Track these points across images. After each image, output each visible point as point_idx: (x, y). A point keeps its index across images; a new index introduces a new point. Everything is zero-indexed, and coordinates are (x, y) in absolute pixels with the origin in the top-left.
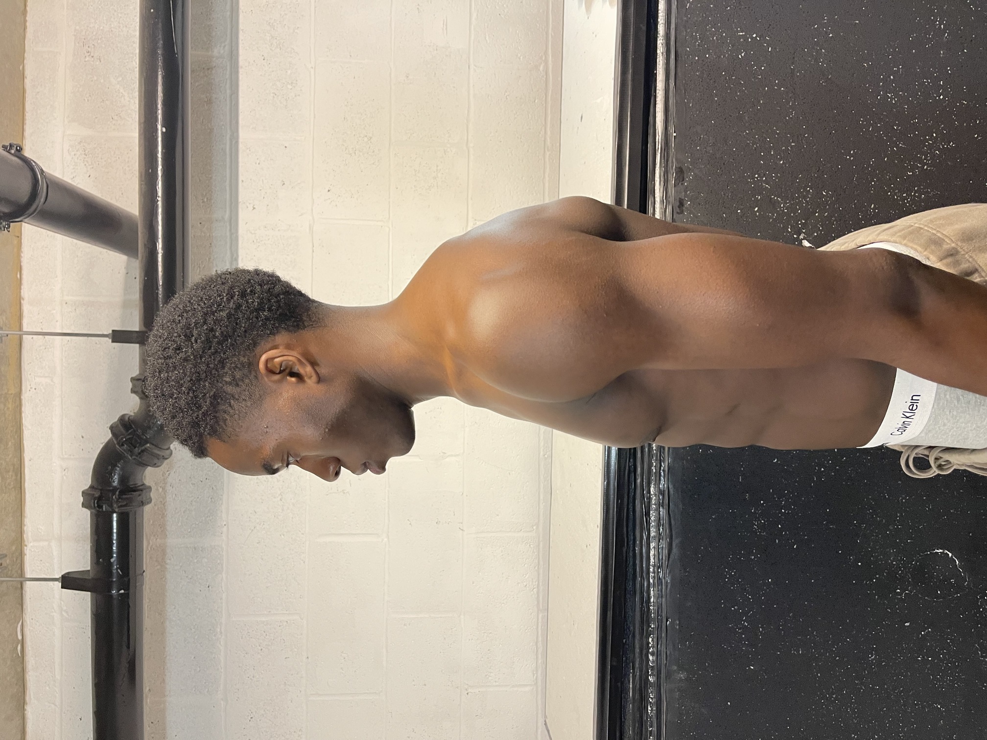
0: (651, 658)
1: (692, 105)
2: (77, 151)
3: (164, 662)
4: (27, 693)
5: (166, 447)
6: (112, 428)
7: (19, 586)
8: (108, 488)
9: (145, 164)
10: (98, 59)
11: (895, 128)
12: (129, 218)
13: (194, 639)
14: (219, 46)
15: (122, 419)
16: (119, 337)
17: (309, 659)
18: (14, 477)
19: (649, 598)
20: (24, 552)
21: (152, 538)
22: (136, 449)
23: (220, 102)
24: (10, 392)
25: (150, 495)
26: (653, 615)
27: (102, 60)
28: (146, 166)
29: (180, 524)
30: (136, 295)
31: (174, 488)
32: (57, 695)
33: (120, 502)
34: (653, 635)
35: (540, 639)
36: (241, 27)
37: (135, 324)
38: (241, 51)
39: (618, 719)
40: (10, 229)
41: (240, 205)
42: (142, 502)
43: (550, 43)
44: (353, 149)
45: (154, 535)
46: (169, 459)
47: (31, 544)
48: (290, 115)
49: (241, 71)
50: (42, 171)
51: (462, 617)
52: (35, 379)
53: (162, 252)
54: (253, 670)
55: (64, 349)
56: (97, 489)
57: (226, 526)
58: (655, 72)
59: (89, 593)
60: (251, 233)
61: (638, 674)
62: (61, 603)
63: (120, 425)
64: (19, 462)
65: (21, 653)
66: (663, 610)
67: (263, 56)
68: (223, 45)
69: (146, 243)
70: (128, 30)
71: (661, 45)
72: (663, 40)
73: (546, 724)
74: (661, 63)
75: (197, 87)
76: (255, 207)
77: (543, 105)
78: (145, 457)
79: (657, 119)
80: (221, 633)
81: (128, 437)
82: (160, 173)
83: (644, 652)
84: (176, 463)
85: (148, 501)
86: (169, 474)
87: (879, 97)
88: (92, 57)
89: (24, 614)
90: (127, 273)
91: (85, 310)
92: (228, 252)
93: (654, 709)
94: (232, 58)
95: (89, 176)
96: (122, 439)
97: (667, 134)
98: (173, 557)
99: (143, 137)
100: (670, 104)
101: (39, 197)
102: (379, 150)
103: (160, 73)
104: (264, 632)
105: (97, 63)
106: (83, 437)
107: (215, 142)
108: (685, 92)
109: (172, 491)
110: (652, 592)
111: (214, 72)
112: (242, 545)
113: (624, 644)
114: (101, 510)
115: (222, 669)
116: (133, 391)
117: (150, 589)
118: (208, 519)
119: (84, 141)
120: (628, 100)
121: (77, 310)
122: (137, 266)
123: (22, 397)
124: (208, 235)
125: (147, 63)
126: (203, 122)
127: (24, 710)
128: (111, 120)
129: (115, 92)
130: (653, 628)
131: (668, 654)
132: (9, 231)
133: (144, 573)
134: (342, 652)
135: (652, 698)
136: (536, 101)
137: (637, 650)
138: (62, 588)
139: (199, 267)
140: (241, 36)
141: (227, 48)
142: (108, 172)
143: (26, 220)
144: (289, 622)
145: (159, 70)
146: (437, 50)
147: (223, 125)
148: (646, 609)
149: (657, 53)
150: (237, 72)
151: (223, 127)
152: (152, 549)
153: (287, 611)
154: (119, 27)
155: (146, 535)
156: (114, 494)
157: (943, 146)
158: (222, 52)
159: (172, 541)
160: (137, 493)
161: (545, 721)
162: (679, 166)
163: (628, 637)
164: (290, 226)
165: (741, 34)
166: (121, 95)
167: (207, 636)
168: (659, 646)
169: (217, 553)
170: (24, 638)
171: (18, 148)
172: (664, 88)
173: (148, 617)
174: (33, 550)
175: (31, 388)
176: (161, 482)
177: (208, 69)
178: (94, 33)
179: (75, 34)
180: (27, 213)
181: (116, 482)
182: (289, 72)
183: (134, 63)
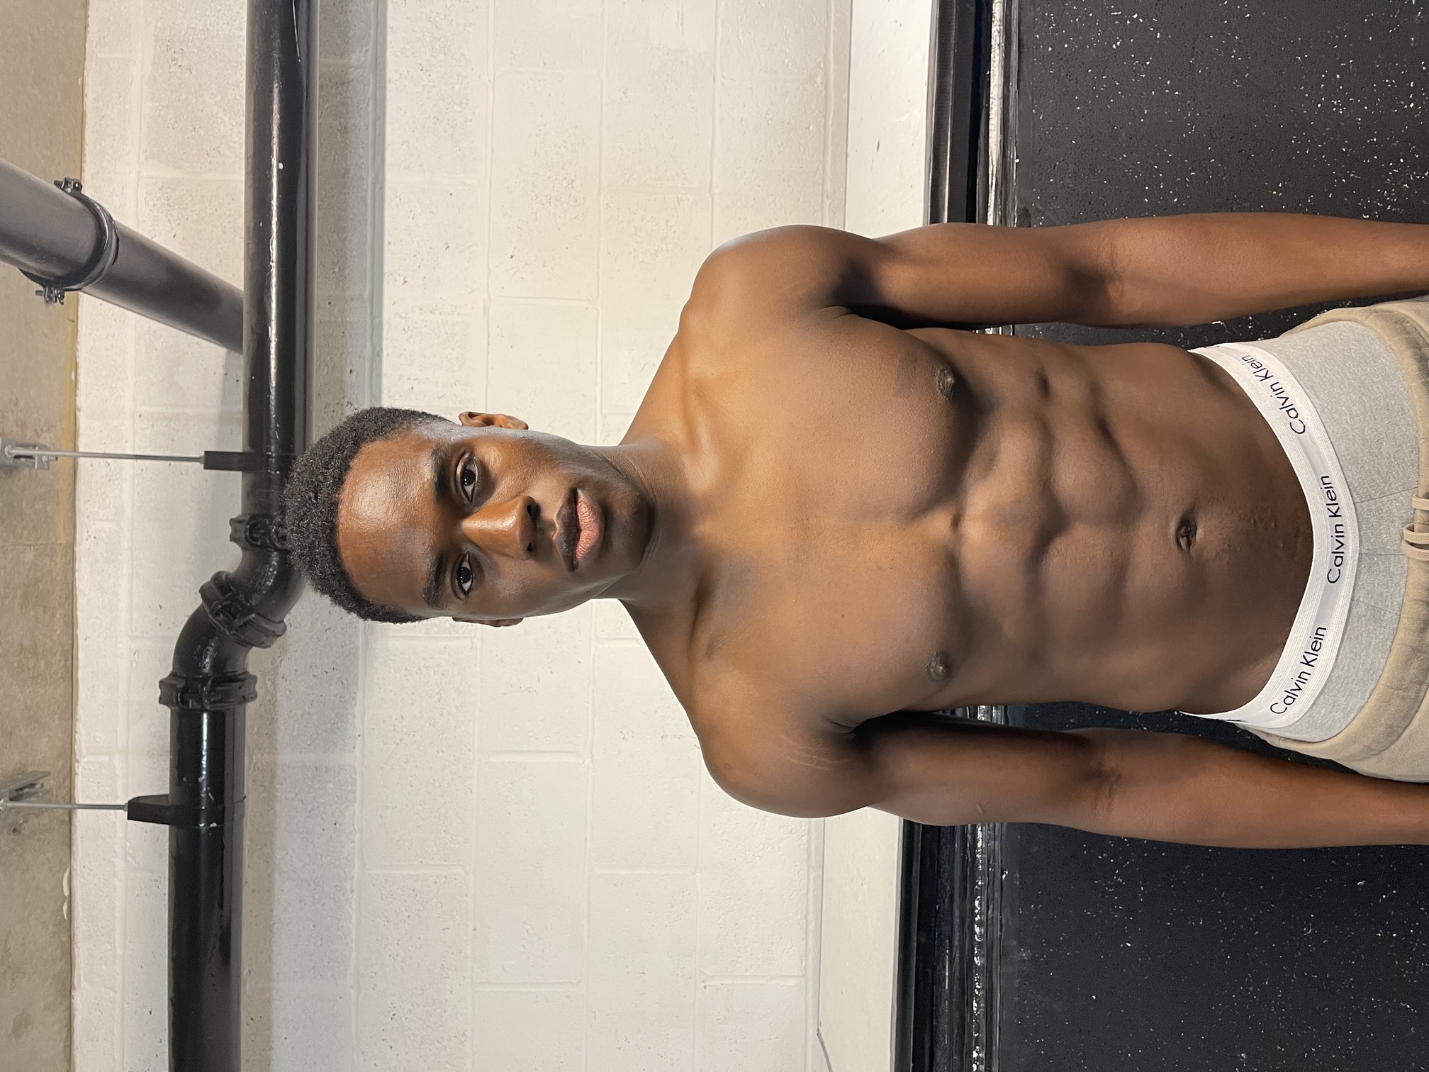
0: (977, 930)
1: (1043, 118)
2: (158, 200)
3: (271, 931)
4: (76, 974)
5: (278, 619)
6: (203, 591)
7: (67, 819)
8: (197, 676)
9: (254, 216)
10: (187, 69)
11: (1344, 150)
12: (231, 293)
13: (314, 899)
14: (358, 51)
15: (217, 578)
16: (214, 461)
17: (477, 931)
18: (62, 663)
19: (975, 841)
20: (75, 770)
21: (256, 752)
22: (237, 620)
23: (359, 130)
24: (59, 542)
25: (254, 688)
26: (980, 867)
27: (193, 71)
28: (254, 217)
29: (296, 733)
30: (239, 405)
31: (288, 682)
32: (118, 976)
33: (213, 696)
34: (981, 896)
35: (811, 909)
36: (390, 23)
37: (236, 443)
38: (390, 59)
39: (928, 1022)
40: (65, 300)
41: (386, 279)
42: (243, 697)
43: (832, 44)
44: (546, 196)
45: (260, 749)
46: (283, 636)
47: (86, 760)
48: (458, 149)
49: (389, 86)
50: (110, 219)
51: (698, 874)
52: (94, 524)
53: (276, 340)
54: (396, 945)
55: (136, 481)
56: (180, 677)
57: (361, 737)
58: (988, 73)
59: (167, 827)
60: (401, 317)
61: (958, 955)
62: (126, 845)
63: (214, 587)
64: (70, 642)
65: (67, 914)
66: (996, 857)
67: (420, 65)
68: (364, 49)
69: (254, 327)
70: (230, 27)
71: (996, 33)
72: (1000, 25)
73: (819, 1034)
74: (997, 59)
75: (327, 110)
76: (406, 279)
77: (821, 132)
78: (249, 633)
79: (990, 141)
80: (352, 891)
81: (225, 603)
82: (274, 228)
83: (968, 921)
84: (290, 645)
85: (253, 696)
86: (281, 661)
87: (1319, 105)
88: (180, 66)
89: (72, 860)
90: (226, 374)
91: (166, 425)
92: (368, 344)
93: (982, 1005)
94: (377, 67)
95: (175, 236)
96: (217, 605)
97: (1006, 162)
98: (285, 781)
99: (251, 176)
100: (1010, 117)
101: (105, 256)
102: (584, 199)
103: (276, 85)
104: (414, 890)
105: (187, 75)
106: (161, 607)
107: (351, 188)
108: (1033, 100)
109: (285, 686)
110: (979, 833)
111: (350, 88)
112: (383, 765)
113: (937, 912)
114: (185, 707)
115: (352, 943)
116: (233, 539)
117: (253, 825)
118: (335, 726)
119: (167, 186)
120: (948, 114)
121: (155, 425)
122: (240, 363)
123: (77, 549)
124: (340, 319)
125: (258, 71)
126: (335, 159)
127: (70, 997)
128: (206, 156)
129: (212, 116)
130: (981, 886)
131: (1003, 923)
132: (62, 304)
133: (245, 800)
134: (525, 922)
135: (978, 990)
136: (811, 128)
137: (957, 921)
138: (129, 818)
139: (327, 365)
140: (390, 37)
141: (370, 54)
142: (201, 231)
143: (86, 289)
144: (448, 877)
145: (276, 81)
146: (668, 54)
147: (363, 164)
148: (970, 859)
149: (991, 46)
150: (384, 88)
151: (363, 166)
152: (256, 768)
153: (446, 861)
154: (218, 23)
155: (249, 751)
156: (205, 684)
157: (1414, 176)
158: (362, 59)
159: (286, 757)
160: (236, 684)
161: (818, 1030)
162: (1023, 206)
163: (944, 901)
164: (456, 307)
165: (1116, 13)
166: (220, 120)
167: (332, 896)
168: (990, 912)
169: (348, 776)
170: (73, 895)
171: (77, 185)
172: (1001, 95)
173: (249, 867)
174: (87, 767)
175: (89, 536)
176: (269, 672)
177: (343, 84)
178: (183, 33)
179: (156, 33)
180: (88, 277)
181: (207, 668)
182: (457, 88)
183: (239, 76)
